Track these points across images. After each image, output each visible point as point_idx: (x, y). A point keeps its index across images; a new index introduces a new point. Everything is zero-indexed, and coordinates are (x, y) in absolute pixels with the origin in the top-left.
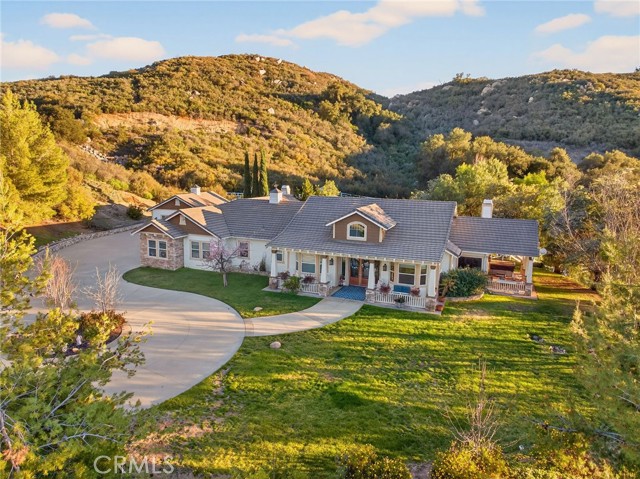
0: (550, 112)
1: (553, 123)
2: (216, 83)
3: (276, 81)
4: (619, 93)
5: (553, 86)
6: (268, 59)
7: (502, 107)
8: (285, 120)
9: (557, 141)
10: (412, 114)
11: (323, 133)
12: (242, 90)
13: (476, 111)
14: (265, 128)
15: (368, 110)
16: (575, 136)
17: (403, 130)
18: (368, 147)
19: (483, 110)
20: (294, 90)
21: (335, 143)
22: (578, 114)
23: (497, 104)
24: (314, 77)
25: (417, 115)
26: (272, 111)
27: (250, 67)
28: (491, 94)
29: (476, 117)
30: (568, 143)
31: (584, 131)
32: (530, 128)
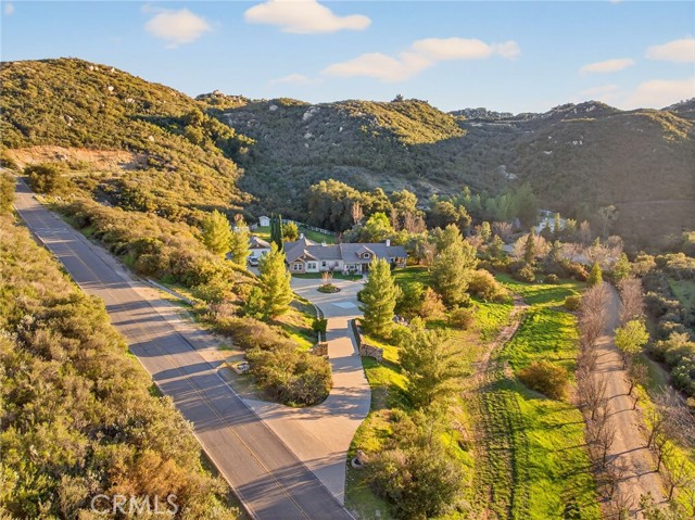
0: (356, 142)
1: (360, 152)
2: (79, 105)
3: (130, 100)
4: (394, 129)
5: (353, 118)
6: (100, 66)
7: (323, 133)
8: (167, 147)
9: (366, 167)
10: (255, 135)
11: (202, 159)
12: (109, 114)
13: (303, 134)
14: (160, 158)
15: (224, 134)
16: (375, 165)
17: (257, 153)
18: (242, 170)
19: (308, 135)
20: (152, 110)
21: (216, 168)
22: (374, 145)
23: (319, 130)
24: (160, 94)
25: (259, 134)
26: (151, 138)
27: (95, 82)
28: (311, 120)
29: (305, 141)
30: (372, 169)
31: (379, 162)
32: (347, 156)
